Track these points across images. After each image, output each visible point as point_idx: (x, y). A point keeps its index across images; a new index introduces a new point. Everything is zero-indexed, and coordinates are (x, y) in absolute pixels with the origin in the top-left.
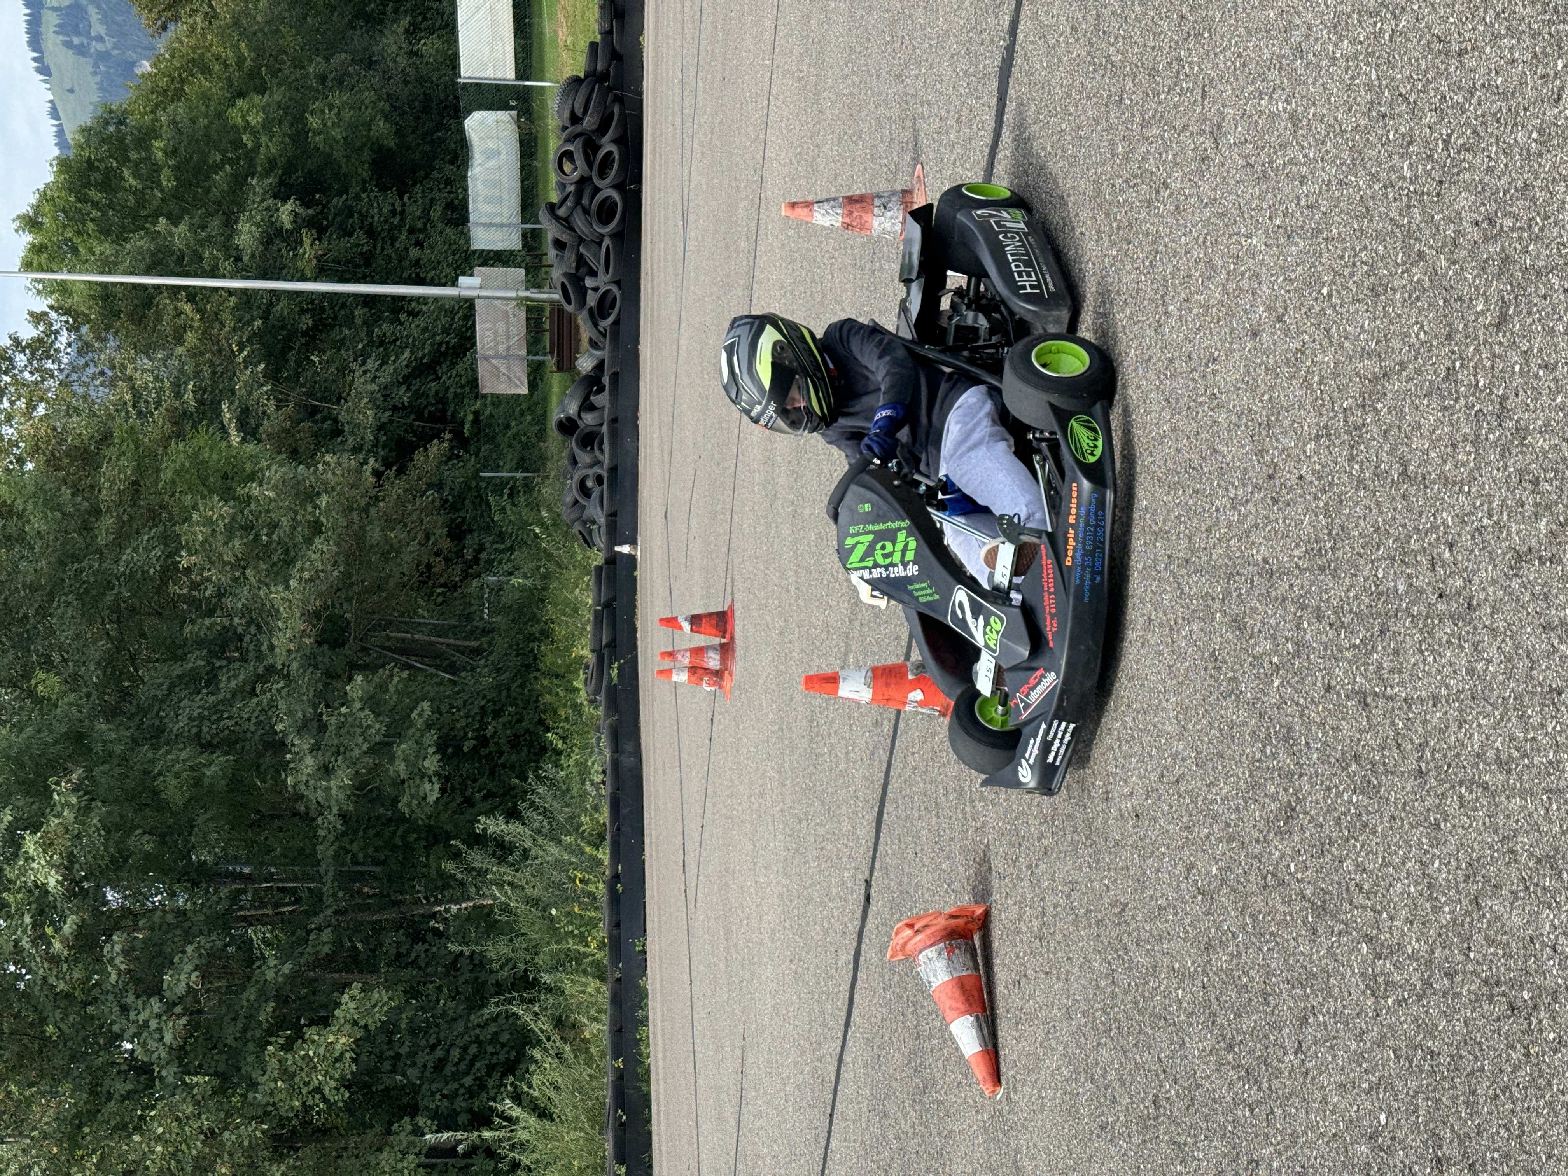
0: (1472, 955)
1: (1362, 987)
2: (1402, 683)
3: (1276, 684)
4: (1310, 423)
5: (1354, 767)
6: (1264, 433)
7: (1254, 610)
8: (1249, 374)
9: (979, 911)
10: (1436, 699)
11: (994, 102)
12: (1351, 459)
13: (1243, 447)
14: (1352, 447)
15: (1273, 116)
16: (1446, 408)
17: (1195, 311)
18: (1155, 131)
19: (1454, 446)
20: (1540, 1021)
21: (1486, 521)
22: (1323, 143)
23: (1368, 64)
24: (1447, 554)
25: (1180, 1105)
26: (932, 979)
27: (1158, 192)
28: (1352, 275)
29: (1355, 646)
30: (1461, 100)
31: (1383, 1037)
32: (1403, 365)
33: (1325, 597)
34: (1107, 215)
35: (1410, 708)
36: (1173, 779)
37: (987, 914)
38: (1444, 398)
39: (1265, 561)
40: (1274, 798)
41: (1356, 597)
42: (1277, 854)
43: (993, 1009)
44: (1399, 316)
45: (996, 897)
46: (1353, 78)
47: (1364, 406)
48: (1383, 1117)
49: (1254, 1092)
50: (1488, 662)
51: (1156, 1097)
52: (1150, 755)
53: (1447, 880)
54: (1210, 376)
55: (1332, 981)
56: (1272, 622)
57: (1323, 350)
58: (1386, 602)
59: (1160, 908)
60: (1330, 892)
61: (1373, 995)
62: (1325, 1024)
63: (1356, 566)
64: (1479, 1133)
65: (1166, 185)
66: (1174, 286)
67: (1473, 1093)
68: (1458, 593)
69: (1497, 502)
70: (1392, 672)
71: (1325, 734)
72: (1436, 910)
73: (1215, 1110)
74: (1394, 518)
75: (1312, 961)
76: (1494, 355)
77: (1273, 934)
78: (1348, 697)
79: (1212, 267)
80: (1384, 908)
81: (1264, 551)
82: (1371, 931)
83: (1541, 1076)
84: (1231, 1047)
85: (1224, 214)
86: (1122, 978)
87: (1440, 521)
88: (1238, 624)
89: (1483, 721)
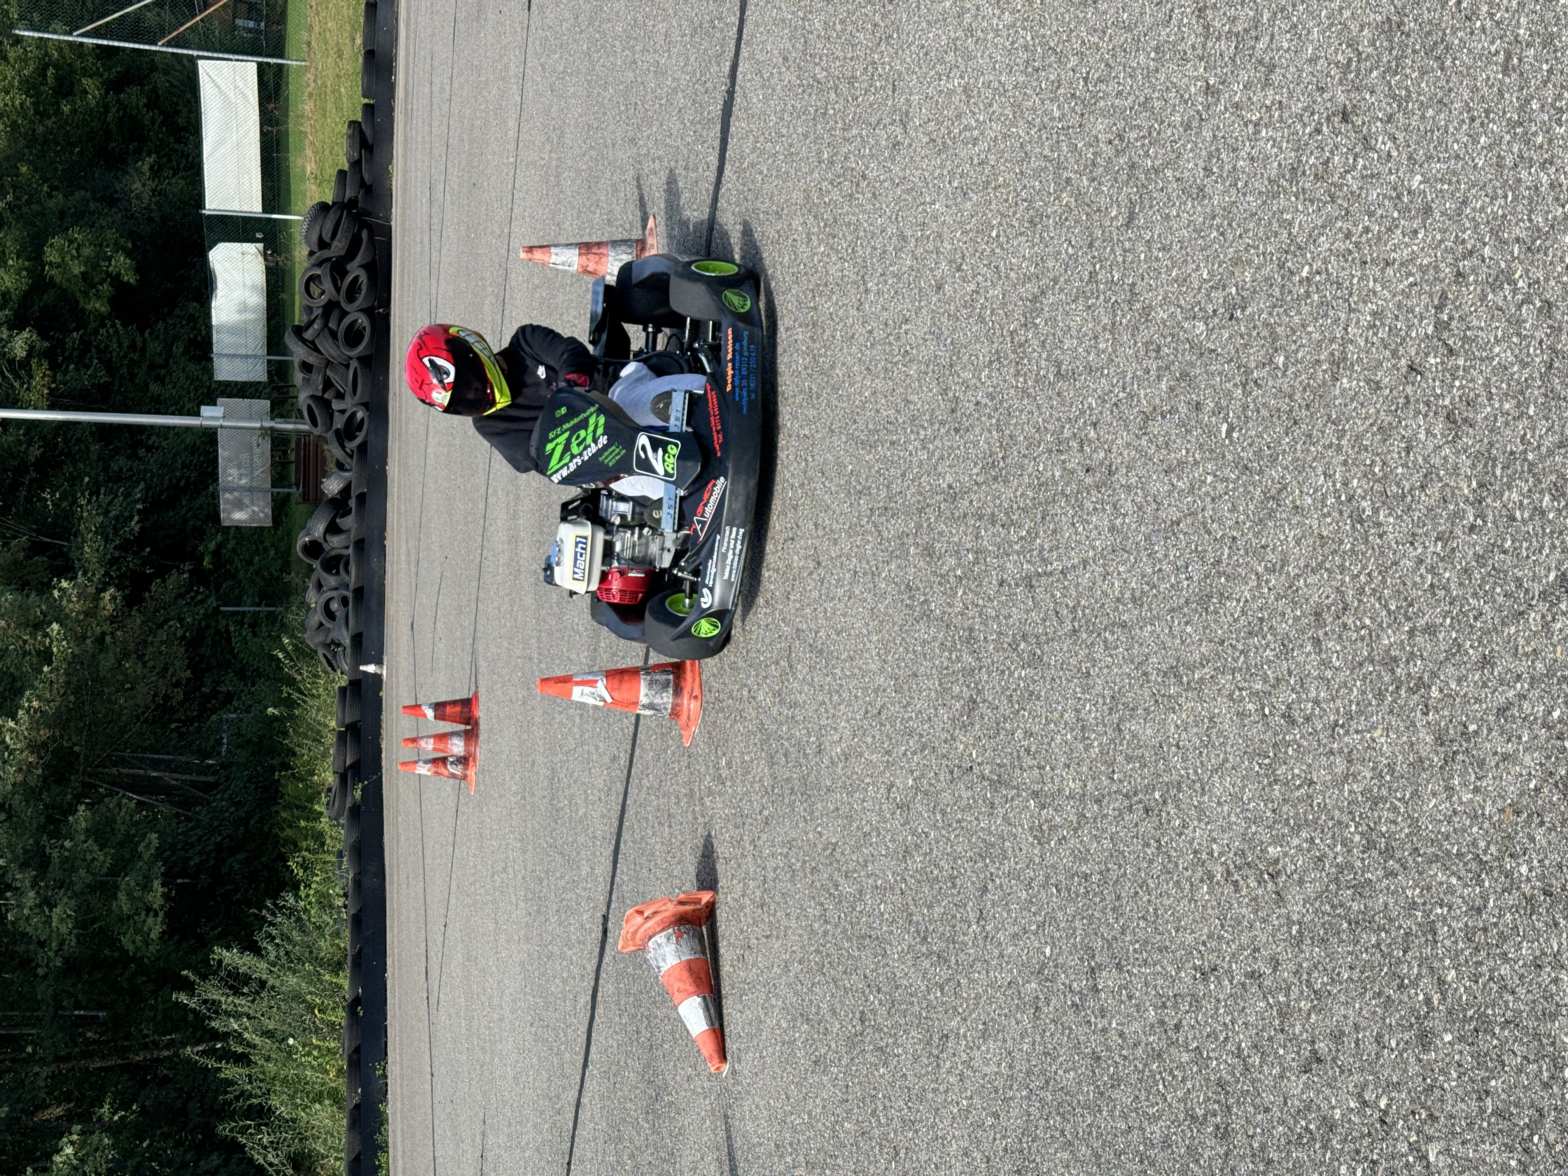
0: (1116, 777)
1: (1031, 839)
2: (1059, 558)
3: (960, 594)
4: (984, 352)
5: (1023, 645)
6: (947, 373)
7: (941, 533)
8: (935, 324)
9: (706, 900)
10: (1085, 562)
11: (717, 143)
12: (1017, 374)
13: (931, 390)
14: (1017, 363)
15: (951, 93)
16: (1089, 307)
17: (890, 282)
18: (854, 132)
19: (1096, 338)
20: (1168, 813)
21: (1121, 395)
22: (991, 105)
23: (1024, 29)
24: (1092, 434)
25: (883, 1011)
26: (661, 964)
27: (858, 185)
28: (1015, 213)
29: (1022, 538)
30: (1097, 40)
31: (1048, 877)
32: (1055, 281)
33: (998, 502)
34: (815, 217)
35: (1065, 577)
36: (875, 712)
37: (713, 903)
38: (1089, 298)
39: (950, 487)
40: (958, 698)
41: (1022, 495)
42: (962, 747)
43: (719, 991)
44: (1052, 238)
45: (723, 882)
46: (1013, 43)
47: (1026, 325)
48: (1048, 951)
49: (943, 973)
50: (1125, 515)
51: (862, 1012)
52: (856, 696)
53: (1096, 718)
54: (903, 336)
55: (1007, 844)
56: (956, 539)
57: (993, 285)
58: (1046, 491)
59: (865, 835)
60: (1005, 765)
61: (1039, 843)
62: (1001, 886)
63: (1022, 467)
64: (1123, 933)
65: (864, 177)
66: (872, 264)
67: (1119, 898)
68: (1101, 464)
69: (1130, 375)
70: (1051, 551)
71: (1000, 625)
72: (1087, 748)
73: (912, 1003)
74: (1051, 415)
75: (990, 833)
76: (1125, 251)
77: (959, 821)
78: (1017, 585)
79: (903, 238)
80: (1047, 762)
81: (949, 478)
82: (1037, 787)
83: (1170, 861)
84: (925, 939)
85: (912, 189)
86: (833, 914)
87: (1086, 406)
88: (928, 551)
89: (1121, 569)
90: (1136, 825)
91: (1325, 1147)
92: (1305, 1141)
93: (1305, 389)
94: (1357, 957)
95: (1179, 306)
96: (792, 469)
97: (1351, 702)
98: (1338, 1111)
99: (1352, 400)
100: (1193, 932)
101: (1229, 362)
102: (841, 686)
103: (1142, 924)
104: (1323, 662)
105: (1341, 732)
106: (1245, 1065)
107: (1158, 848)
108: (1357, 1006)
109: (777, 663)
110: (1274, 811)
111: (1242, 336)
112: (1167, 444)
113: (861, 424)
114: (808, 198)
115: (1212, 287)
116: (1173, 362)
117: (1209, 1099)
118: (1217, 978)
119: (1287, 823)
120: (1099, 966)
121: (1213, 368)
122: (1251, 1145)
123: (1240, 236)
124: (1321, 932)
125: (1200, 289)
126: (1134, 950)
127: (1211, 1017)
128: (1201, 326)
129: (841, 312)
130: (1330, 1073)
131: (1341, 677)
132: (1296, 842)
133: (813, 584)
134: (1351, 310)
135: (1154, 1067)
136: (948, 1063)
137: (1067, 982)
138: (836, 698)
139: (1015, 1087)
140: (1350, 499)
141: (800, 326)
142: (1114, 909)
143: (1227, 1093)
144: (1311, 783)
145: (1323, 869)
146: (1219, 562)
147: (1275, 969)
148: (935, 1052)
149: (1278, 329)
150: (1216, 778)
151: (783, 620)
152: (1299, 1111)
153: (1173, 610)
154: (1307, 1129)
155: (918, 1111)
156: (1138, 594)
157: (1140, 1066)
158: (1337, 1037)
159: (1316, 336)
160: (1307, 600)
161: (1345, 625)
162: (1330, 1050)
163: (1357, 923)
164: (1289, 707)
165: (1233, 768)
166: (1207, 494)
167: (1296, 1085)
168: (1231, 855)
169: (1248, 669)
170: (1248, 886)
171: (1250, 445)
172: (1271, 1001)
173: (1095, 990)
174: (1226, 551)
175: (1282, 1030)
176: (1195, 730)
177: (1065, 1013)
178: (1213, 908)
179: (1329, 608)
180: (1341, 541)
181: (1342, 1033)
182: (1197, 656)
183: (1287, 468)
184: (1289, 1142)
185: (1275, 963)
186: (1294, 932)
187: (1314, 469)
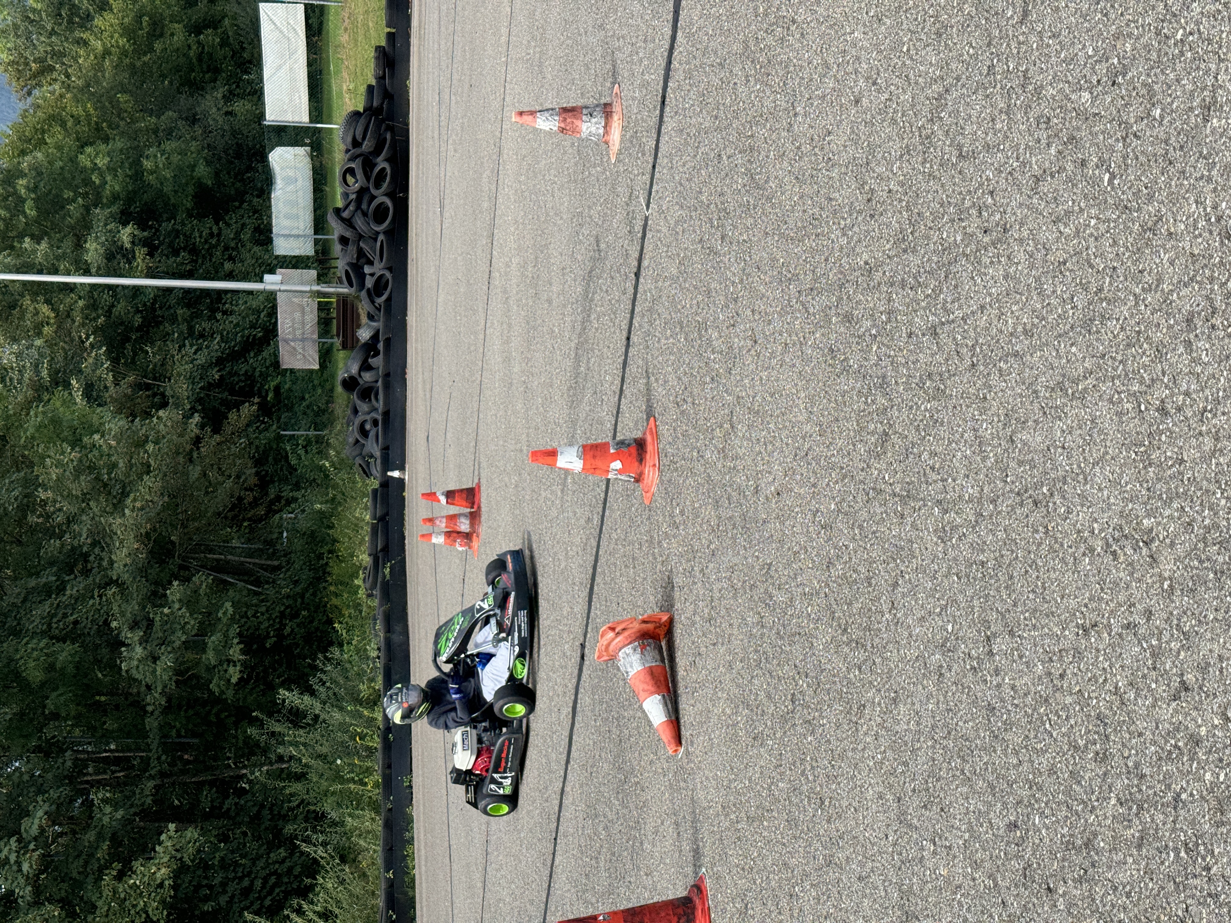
0: (1009, 479)
1: (935, 539)
2: (960, 307)
3: (874, 349)
4: (896, 148)
5: (928, 383)
6: (864, 170)
7: (858, 302)
8: (853, 132)
9: (665, 618)
10: (982, 308)
11: (670, 17)
12: (925, 161)
13: (850, 187)
14: (924, 153)
16: (988, 96)
17: (815, 104)
19: (993, 120)
20: (1055, 503)
21: (1015, 164)
24: (990, 201)
25: (811, 692)
26: (629, 670)
27: (788, 29)
28: (923, 29)
29: (928, 296)
31: (950, 568)
32: (958, 79)
33: (907, 269)
34: (752, 62)
35: (965, 322)
36: (803, 454)
37: (671, 621)
38: (986, 89)
39: (866, 263)
40: (872, 433)
41: (929, 260)
42: (876, 472)
43: (675, 692)
44: (955, 44)
45: (678, 606)
47: (932, 120)
48: (950, 628)
49: (861, 655)
50: (1017, 264)
51: (793, 695)
52: (787, 444)
53: (992, 434)
54: (826, 147)
55: (915, 545)
56: (871, 305)
57: (904, 92)
58: (949, 254)
59: (795, 553)
60: (913, 482)
61: (943, 542)
62: (910, 579)
63: (928, 238)
64: (1015, 605)
65: (794, 21)
66: (801, 92)
67: (1011, 577)
68: (997, 225)
69: (1022, 147)
70: (953, 302)
71: (908, 369)
72: (984, 459)
73: (834, 683)
74: (954, 191)
75: (901, 539)
76: (1019, 43)
77: (874, 533)
78: (923, 335)
79: (827, 66)
80: (949, 476)
81: (865, 256)
82: (940, 497)
83: (1056, 542)
84: (845, 630)
85: (835, 24)
86: (769, 620)
87: (984, 178)
88: (848, 318)
89: (1014, 308)
90: (1027, 516)
91: (1191, 760)
92: (1174, 756)
93: (1179, 133)
94: (1222, 600)
95: (1068, 82)
96: (733, 269)
97: (1218, 390)
98: (1204, 728)
99: (1221, 137)
100: (1076, 597)
101: (1110, 122)
102: (775, 437)
103: (1031, 596)
104: (1193, 360)
105: (1209, 415)
106: (1122, 700)
107: (1047, 533)
108: (1222, 640)
109: (721, 427)
110: (1148, 489)
111: (1122, 98)
112: (1055, 199)
113: (791, 222)
114: (746, 47)
115: (1096, 61)
116: (1061, 130)
117: (1089, 731)
118: (1097, 632)
119: (1160, 497)
120: (994, 635)
121: (1097, 128)
122: (1126, 765)
123: (1122, 14)
124: (1190, 584)
125: (1085, 65)
126: (1025, 619)
127: (1093, 664)
128: (1086, 95)
129: (773, 137)
130: (1197, 698)
131: (1210, 370)
132: (1167, 512)
133: (750, 359)
134: (1221, 60)
135: (1042, 710)
136: (865, 727)
137: (967, 651)
138: (770, 447)
139: (922, 739)
140: (1219, 219)
141: (740, 152)
142: (1007, 588)
143: (1106, 724)
144: (1182, 461)
145: (1192, 532)
146: (1100, 290)
147: (1148, 620)
148: (854, 719)
149: (1156, 87)
150: (1097, 469)
151: (726, 392)
152: (1169, 732)
153: (1060, 336)
154: (1176, 746)
155: (840, 767)
156: (1028, 327)
157: (1030, 711)
158: (1204, 668)
159: (1190, 87)
160: (1180, 310)
161: (1213, 327)
162: (1197, 679)
163: (1222, 572)
164: (1163, 401)
165: (1113, 458)
166: (1091, 235)
167: (1166, 712)
168: (1110, 530)
169: (1127, 375)
170: (1125, 554)
171: (1130, 188)
172: (1145, 645)
173: (991, 653)
174: (1108, 280)
175: (1154, 669)
176: (1079, 432)
177: (965, 676)
178: (1094, 576)
179: (1199, 314)
180: (1211, 256)
181: (1208, 664)
182: (1081, 370)
183: (1163, 202)
184: (1160, 759)
185: (1149, 614)
186: (1166, 587)
187: (1187, 199)
